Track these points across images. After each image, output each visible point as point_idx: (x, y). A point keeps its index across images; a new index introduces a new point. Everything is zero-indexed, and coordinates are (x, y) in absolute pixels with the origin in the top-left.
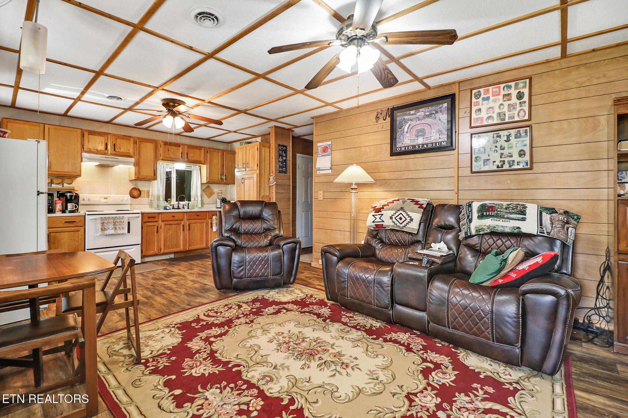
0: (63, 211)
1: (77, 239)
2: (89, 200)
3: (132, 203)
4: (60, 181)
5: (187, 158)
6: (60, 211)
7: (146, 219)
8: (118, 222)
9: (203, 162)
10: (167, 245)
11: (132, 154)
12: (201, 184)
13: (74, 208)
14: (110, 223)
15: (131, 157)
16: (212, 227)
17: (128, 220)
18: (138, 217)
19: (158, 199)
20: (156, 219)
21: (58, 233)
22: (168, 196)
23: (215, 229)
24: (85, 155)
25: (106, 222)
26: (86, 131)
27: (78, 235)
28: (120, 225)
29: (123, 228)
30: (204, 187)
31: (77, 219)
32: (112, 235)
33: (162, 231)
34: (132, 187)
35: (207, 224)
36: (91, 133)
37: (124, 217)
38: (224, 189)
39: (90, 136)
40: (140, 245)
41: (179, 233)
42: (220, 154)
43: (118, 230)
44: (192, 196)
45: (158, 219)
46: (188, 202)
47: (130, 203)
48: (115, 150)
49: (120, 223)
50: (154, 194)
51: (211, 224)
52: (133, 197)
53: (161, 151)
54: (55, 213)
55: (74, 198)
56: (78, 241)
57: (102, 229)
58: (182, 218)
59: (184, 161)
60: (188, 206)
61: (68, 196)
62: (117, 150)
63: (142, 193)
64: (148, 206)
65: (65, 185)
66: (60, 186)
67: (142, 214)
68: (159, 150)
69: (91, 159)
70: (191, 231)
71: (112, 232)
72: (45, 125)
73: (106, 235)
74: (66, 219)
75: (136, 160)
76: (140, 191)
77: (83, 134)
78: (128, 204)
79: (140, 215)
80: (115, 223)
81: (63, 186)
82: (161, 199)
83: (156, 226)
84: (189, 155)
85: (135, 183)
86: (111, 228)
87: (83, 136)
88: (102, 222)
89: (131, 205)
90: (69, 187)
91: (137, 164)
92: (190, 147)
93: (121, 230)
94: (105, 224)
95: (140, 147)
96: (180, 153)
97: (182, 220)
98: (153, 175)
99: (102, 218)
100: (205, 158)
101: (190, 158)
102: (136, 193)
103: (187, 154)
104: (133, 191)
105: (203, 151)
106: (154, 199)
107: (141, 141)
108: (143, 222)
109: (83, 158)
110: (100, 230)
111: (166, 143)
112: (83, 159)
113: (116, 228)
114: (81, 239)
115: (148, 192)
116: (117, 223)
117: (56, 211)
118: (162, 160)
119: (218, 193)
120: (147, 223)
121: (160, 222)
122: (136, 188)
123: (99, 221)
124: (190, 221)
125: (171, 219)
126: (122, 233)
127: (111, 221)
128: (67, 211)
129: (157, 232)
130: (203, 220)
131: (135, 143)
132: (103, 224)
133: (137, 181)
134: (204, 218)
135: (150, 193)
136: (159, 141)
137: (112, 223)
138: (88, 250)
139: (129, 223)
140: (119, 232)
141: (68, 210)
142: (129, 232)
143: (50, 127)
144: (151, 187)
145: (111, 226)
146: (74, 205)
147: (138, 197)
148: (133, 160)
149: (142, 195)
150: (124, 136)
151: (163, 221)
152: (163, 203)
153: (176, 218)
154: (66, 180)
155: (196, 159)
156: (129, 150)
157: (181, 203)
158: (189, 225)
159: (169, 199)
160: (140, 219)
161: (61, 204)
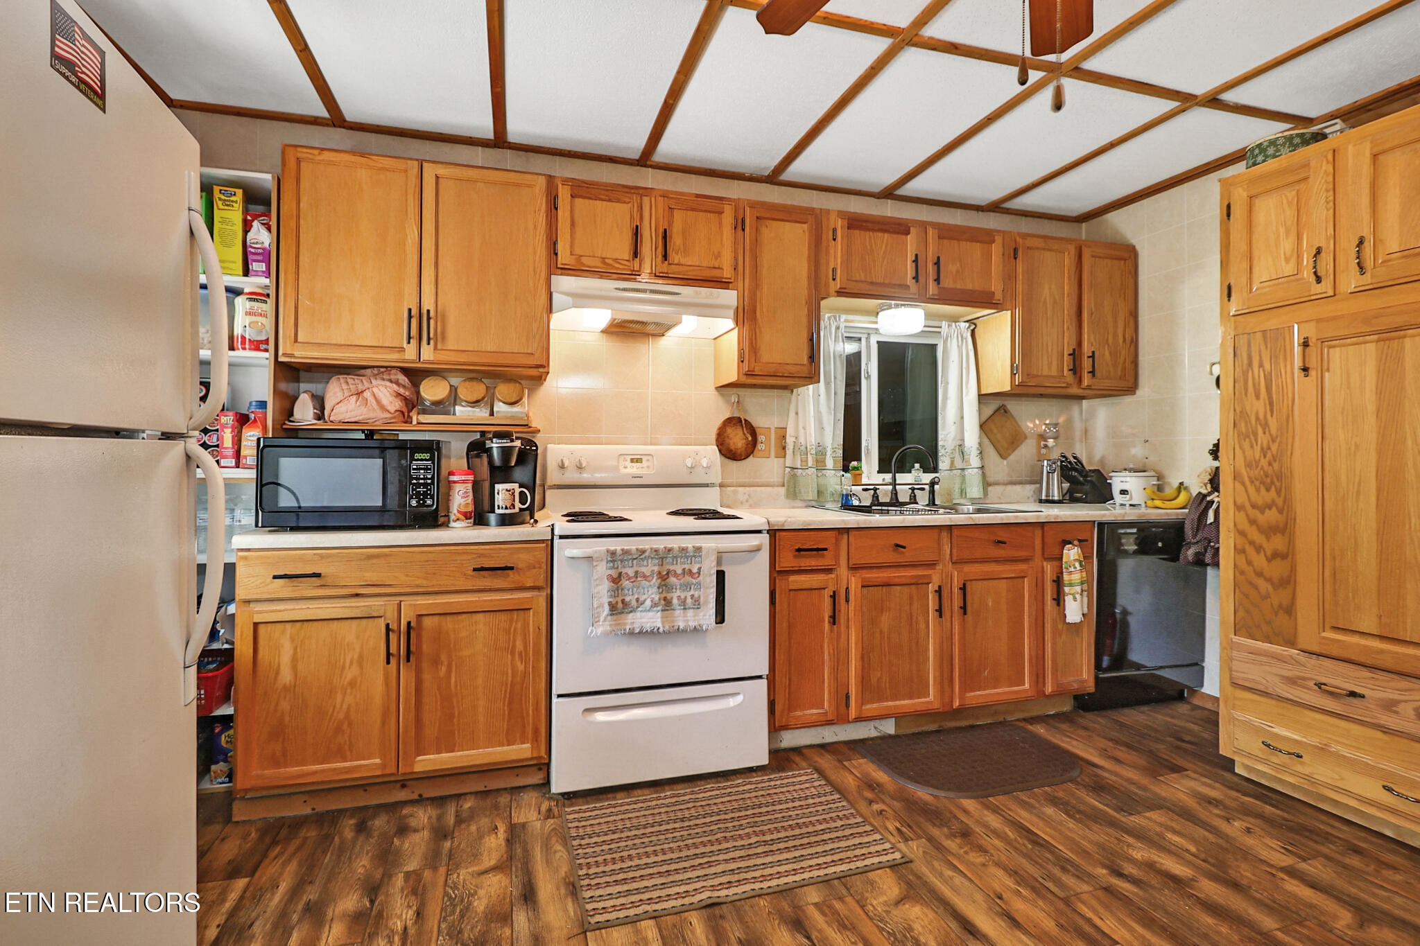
0: (479, 518)
1: (519, 645)
2: (580, 468)
3: (728, 481)
4: (478, 390)
5: (937, 280)
6: (467, 516)
7: (787, 561)
8: (676, 575)
9: (998, 296)
10: (874, 681)
11: (727, 273)
12: (980, 395)
13: (518, 505)
14: (645, 577)
15: (723, 284)
16: (1059, 600)
17: (719, 562)
18: (758, 549)
19: (820, 464)
20: (826, 561)
21: (449, 618)
22: (851, 451)
23: (1074, 610)
24: (563, 283)
25: (631, 572)
26: (565, 181)
27: (526, 625)
28: (687, 587)
29: (697, 604)
30: (989, 411)
31: (523, 556)
32: (653, 634)
33: (851, 611)
34: (728, 415)
35: (1039, 585)
36: (582, 190)
37: (699, 549)
38: (1061, 420)
39: (578, 201)
40: (764, 682)
41: (922, 626)
42: (1069, 260)
43: (678, 612)
44: (941, 452)
45: (837, 558)
46: (927, 478)
47: (719, 481)
48: (665, 257)
49: (688, 579)
50: (802, 440)
51: (1058, 582)
52: (729, 454)
53: (835, 255)
54: (446, 525)
55: (518, 463)
56: (523, 657)
57: (613, 607)
58: (929, 556)
59: (923, 298)
60: (932, 492)
61: (495, 453)
62: (674, 257)
63: (761, 438)
64: (782, 491)
65: (500, 407)
66: (480, 414)
67: (773, 533)
68: (828, 253)
69: (581, 299)
70: (969, 617)
71: (649, 619)
72: (425, 165)
73: (632, 633)
74: (481, 555)
75: (741, 298)
76: (753, 432)
77: (556, 197)
78: (712, 485)
79: (764, 539)
80: (664, 577)
81: (492, 414)
82: (830, 463)
83: (827, 594)
84: (949, 268)
85: (734, 399)
86: (648, 603)
87: (553, 205)
88: (614, 573)
89: (721, 486)
90: (512, 418)
91: (746, 316)
92: (947, 233)
93: (690, 613)
94: (626, 583)
95: (756, 242)
96: (910, 258)
97: (931, 565)
98: (805, 360)
99: (613, 553)
100: (1010, 277)
101: (947, 282)
102: (738, 439)
103: (937, 263)
104: (730, 431)
105: (996, 249)
106: (805, 461)
107: (763, 214)
108: (777, 573)
109: (555, 296)
110: (607, 608)
111: (856, 223)
112: (557, 297)
113: (668, 603)
114: (536, 644)
115: (782, 436)
116: (673, 580)
117: (452, 517)
118: (841, 293)
119: (1042, 437)
120: (792, 578)
121: (843, 571)
122: (739, 420)
123: (603, 570)
124: (967, 568)
125: (892, 557)
126: (692, 624)
127: (650, 568)
128: (492, 518)
129: (834, 619)
130: (1023, 566)
131: (740, 224)
132: (616, 580)
133: (742, 392)
134: (1022, 554)
135: (790, 440)
136: (828, 211)
137: (655, 581)
138: (559, 696)
139: (721, 575)
140: (684, 619)
141: (498, 511)
142: (720, 617)
143: (441, 171)
144: (792, 414)
145: (651, 593)
146: (518, 490)
147: (748, 456)
148: (729, 297)
149: (760, 446)
150: (698, 196)
151: (854, 568)
152: (836, 481)
153: (908, 556)
154: (503, 389)
155: (970, 287)
156: (718, 256)
157: (901, 478)
158: (963, 588)
159: (854, 464)
160: (764, 556)
161: (470, 486)
